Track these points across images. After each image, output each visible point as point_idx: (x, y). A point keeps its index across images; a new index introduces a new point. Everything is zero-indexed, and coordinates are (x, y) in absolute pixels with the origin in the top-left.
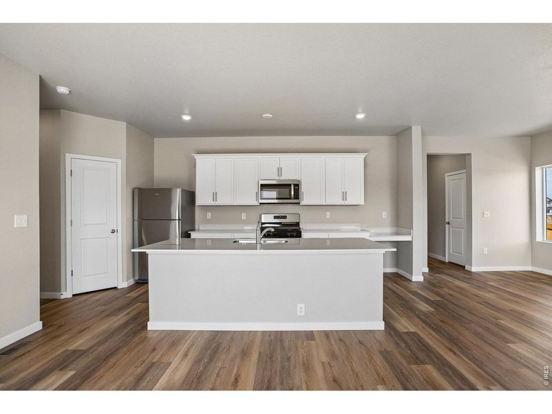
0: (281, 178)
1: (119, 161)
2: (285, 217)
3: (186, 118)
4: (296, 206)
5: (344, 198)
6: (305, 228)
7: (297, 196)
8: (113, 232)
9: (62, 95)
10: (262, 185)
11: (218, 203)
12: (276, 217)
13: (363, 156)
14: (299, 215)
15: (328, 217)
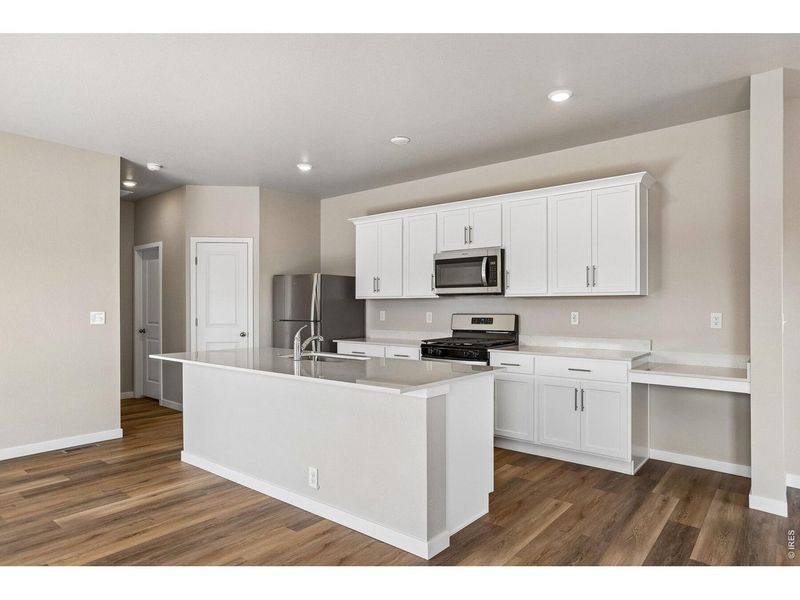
0: (472, 246)
1: (250, 241)
2: (489, 321)
3: (305, 168)
4: (498, 300)
5: (591, 281)
6: (528, 344)
8: (243, 335)
9: (154, 173)
10: (438, 262)
11: (381, 295)
12: (475, 321)
13: (637, 179)
14: (517, 317)
15: (575, 322)
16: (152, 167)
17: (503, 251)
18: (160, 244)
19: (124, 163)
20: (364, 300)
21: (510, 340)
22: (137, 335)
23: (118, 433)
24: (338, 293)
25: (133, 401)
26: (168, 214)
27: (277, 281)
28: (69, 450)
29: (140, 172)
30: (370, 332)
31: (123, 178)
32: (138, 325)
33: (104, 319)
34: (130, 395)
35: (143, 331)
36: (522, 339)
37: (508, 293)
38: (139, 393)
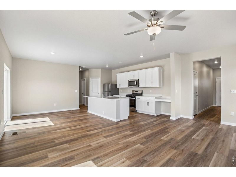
1: (99, 78)
2: (138, 91)
3: (107, 66)
5: (151, 85)
7: (137, 84)
8: (98, 94)
10: (129, 81)
11: (121, 87)
12: (136, 91)
13: (158, 68)
14: (142, 91)
15: (151, 92)
16: (84, 67)
17: (139, 80)
18: (85, 79)
19: (80, 67)
20: (119, 88)
21: (141, 95)
22: (82, 94)
23: (79, 109)
24: (114, 87)
25: (81, 105)
26: (87, 74)
27: (104, 85)
28: (72, 110)
29: (82, 68)
30: (120, 94)
31: (80, 68)
32: (82, 92)
33: (77, 91)
34: (81, 104)
35: (83, 93)
36: (143, 94)
37: (140, 87)
38: (82, 104)
